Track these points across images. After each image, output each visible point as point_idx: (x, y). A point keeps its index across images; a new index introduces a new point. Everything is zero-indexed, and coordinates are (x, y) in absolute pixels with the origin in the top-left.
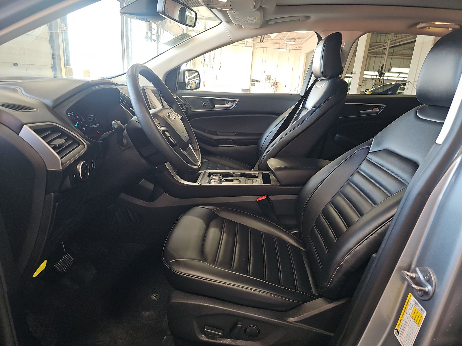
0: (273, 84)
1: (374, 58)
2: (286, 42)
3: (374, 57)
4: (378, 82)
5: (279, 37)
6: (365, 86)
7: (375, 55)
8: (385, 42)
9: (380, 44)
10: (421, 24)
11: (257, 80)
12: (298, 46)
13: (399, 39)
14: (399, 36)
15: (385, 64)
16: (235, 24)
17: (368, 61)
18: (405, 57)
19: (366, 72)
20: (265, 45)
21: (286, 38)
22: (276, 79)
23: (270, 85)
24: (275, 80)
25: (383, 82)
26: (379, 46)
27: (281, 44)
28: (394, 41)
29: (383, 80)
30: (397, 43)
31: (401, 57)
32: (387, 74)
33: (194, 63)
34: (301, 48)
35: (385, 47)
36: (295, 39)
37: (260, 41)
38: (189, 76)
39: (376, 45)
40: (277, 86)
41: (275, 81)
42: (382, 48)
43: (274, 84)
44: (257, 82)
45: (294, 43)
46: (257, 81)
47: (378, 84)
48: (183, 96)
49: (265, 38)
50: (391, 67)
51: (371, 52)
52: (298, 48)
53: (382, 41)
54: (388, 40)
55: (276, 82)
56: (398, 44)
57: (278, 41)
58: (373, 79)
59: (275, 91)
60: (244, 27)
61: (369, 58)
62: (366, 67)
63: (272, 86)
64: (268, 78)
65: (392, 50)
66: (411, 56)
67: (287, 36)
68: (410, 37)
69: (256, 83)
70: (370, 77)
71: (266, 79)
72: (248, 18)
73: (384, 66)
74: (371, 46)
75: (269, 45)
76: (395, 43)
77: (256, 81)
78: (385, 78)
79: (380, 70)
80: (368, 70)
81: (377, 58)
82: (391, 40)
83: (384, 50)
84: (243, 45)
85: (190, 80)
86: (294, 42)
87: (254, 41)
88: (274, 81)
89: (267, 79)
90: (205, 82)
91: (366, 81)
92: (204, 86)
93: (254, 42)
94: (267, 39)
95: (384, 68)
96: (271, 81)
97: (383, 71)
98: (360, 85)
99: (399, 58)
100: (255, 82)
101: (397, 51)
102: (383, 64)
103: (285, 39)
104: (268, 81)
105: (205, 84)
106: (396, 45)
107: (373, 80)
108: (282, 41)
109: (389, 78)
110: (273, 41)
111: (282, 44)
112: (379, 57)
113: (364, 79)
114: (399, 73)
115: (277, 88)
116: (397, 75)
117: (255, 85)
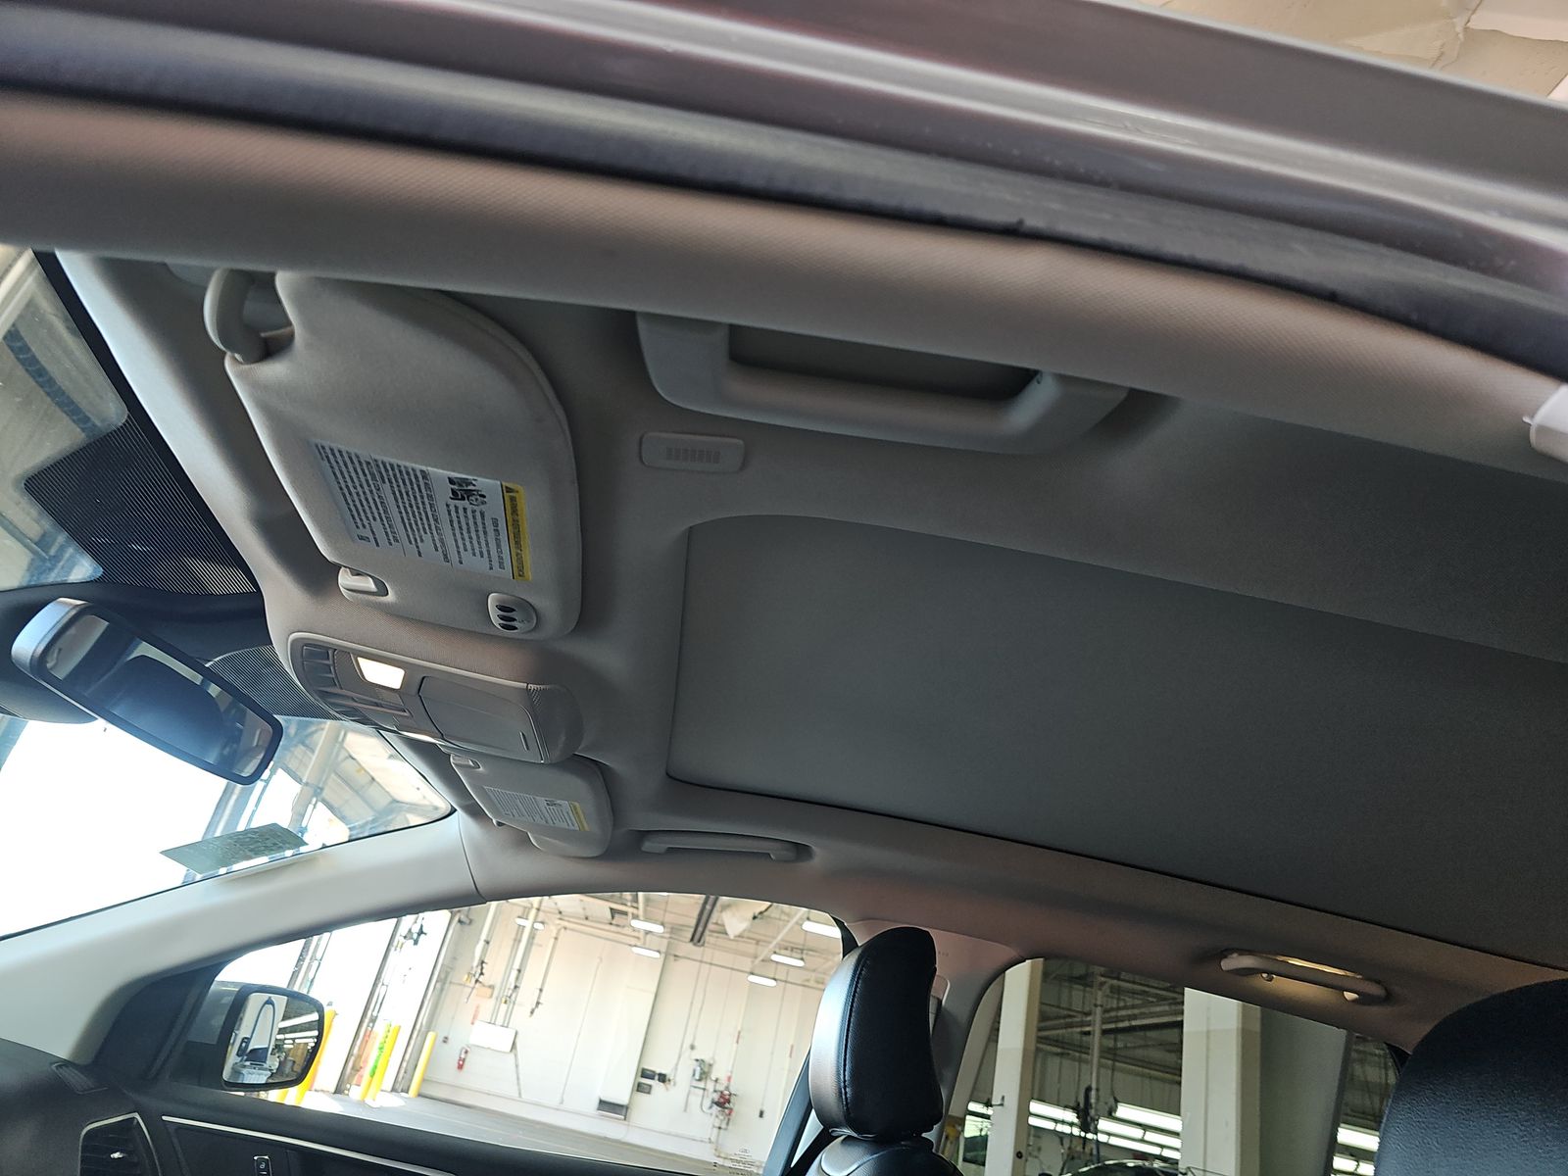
0: (716, 1097)
1: (1057, 1060)
2: (775, 957)
3: (1057, 1054)
4: (1079, 1148)
5: (751, 935)
6: (1036, 1157)
7: (1059, 1050)
8: (1087, 1009)
9: (1070, 1016)
10: (1235, 955)
11: (660, 1075)
12: (813, 975)
13: (1125, 1008)
14: (1127, 999)
15: (1094, 1086)
16: (499, 824)
17: (1039, 1065)
18: (1152, 1072)
19: (1035, 1107)
20: (705, 952)
21: (775, 942)
22: (729, 1079)
23: (707, 1103)
24: (726, 1084)
25: (1095, 1152)
26: (1069, 1020)
27: (761, 958)
28: (1113, 1014)
29: (1094, 1146)
30: (1122, 1021)
31: (1140, 1069)
32: (1104, 1124)
33: (446, 977)
34: (823, 983)
35: (1087, 1029)
36: (805, 952)
37: (692, 940)
38: (285, 1018)
39: (1058, 1017)
40: (731, 1110)
41: (727, 1088)
42: (1079, 1030)
43: (722, 1100)
44: (659, 1080)
45: (800, 963)
46: (663, 1078)
47: (1079, 1158)
48: (164, 1118)
49: (707, 932)
50: (1117, 1101)
51: (1046, 1038)
52: (812, 983)
53: (1077, 1005)
54: (1095, 1004)
55: (730, 1095)
56: (1126, 1024)
57: (751, 948)
58: (1061, 1136)
59: (720, 1128)
60: (537, 841)
61: (1040, 1055)
62: (1035, 1087)
63: (711, 1107)
64: (704, 1072)
65: (1109, 1042)
66: (1178, 1072)
67: (779, 938)
68: (1158, 1009)
69: (655, 1083)
70: (1050, 1125)
71: (694, 1075)
72: (542, 801)
73: (1093, 1093)
74: (1043, 1017)
75: (720, 957)
76: (1118, 1020)
77: (657, 1077)
78: (1102, 1138)
79: (1082, 1105)
80: (1041, 1100)
81: (1066, 1063)
82: (1102, 1006)
83: (1085, 1038)
84: (633, 941)
85: (288, 1036)
86: (802, 959)
87: (673, 936)
88: (721, 1088)
89: (697, 1077)
90: (466, 1052)
91: (1039, 1137)
92: (460, 1067)
93: (671, 938)
94: (716, 935)
95: (1093, 1101)
96: (710, 1086)
97: (1092, 1112)
98: (1019, 1155)
99: (1138, 1074)
100: (653, 1079)
101: (1126, 1047)
102: (1086, 1086)
103: (771, 946)
104: (701, 1085)
105: (464, 1060)
106: (1121, 1025)
107: (1061, 1140)
108: (764, 953)
109: (1114, 1141)
110: (733, 945)
111: (763, 961)
112: (1074, 1059)
113: (1032, 1132)
114: (1145, 1127)
115: (730, 1114)
116: (1138, 1133)
117: (649, 1093)
